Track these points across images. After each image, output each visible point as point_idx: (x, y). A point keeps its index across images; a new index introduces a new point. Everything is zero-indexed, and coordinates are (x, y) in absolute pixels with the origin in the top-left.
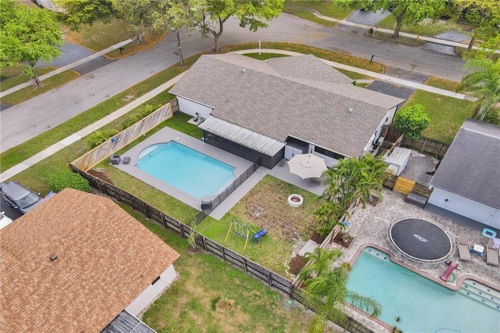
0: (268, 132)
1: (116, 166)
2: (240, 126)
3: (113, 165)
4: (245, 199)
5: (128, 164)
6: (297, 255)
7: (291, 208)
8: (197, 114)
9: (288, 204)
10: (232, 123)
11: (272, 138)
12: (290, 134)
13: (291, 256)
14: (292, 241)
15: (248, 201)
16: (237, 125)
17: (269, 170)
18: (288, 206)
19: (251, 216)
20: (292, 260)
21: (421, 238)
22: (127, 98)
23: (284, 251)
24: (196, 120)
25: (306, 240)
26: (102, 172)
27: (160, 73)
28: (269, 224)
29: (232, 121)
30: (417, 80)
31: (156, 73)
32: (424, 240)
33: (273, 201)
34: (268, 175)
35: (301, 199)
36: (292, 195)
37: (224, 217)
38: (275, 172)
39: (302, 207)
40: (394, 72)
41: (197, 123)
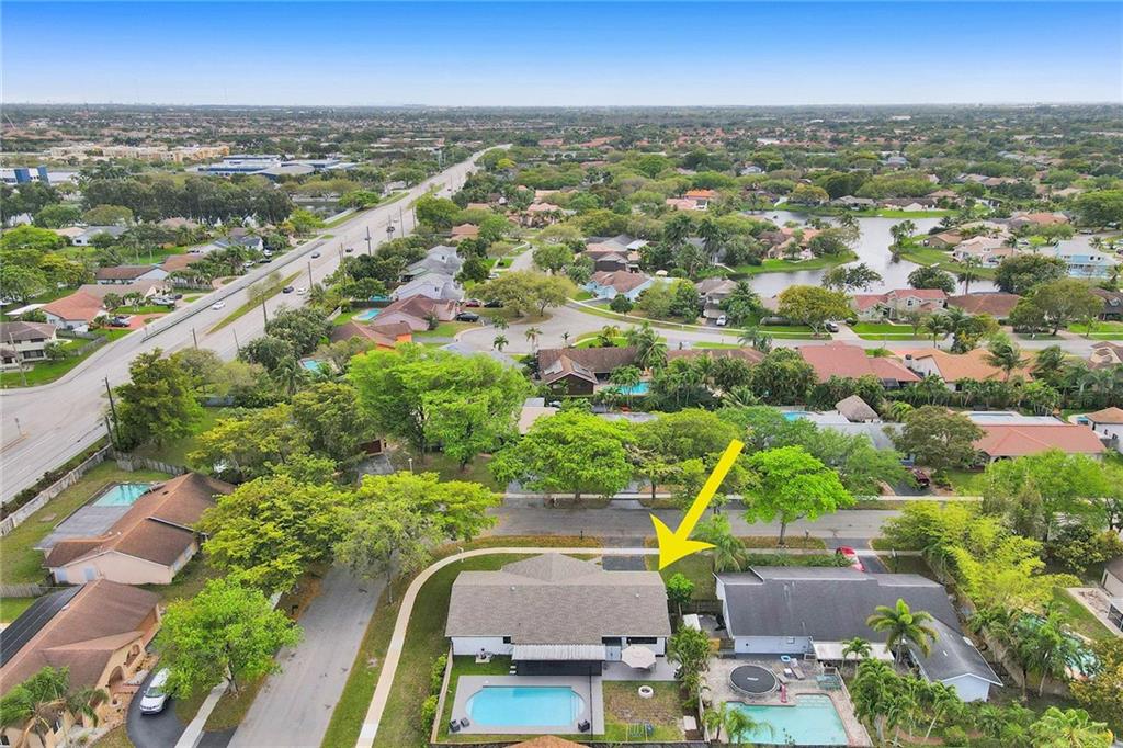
0: (582, 641)
1: (459, 732)
3: (456, 732)
5: (470, 725)
6: (686, 730)
7: (648, 699)
8: (483, 650)
9: (643, 697)
11: (590, 644)
12: (603, 635)
13: (683, 732)
14: (673, 723)
15: (611, 708)
17: (600, 677)
19: (625, 719)
22: (371, 663)
23: (675, 732)
24: (483, 658)
25: (681, 718)
28: (644, 719)
30: (637, 546)
32: (755, 679)
33: (630, 700)
34: (604, 682)
35: (649, 688)
36: (640, 689)
37: (606, 730)
38: (607, 676)
39: (655, 694)
40: (611, 542)
41: (487, 661)
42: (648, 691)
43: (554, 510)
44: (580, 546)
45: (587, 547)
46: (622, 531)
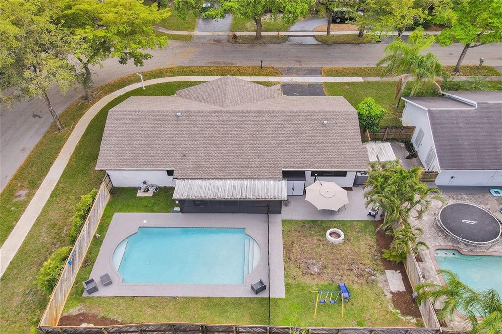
0: (259, 175)
1: (96, 294)
2: (221, 179)
3: (92, 295)
4: (288, 259)
5: (112, 283)
6: (391, 293)
7: (339, 246)
8: (145, 183)
9: (332, 243)
10: (209, 179)
11: (267, 179)
12: (283, 168)
13: (387, 297)
14: (373, 280)
15: (293, 259)
16: (217, 179)
17: (280, 215)
18: (333, 245)
19: (311, 274)
20: (393, 301)
21: (469, 221)
22: (20, 196)
23: (377, 296)
24: (147, 191)
25: (383, 273)
26: (82, 312)
27: (37, 146)
28: (336, 275)
29: (206, 177)
30: (315, 74)
31: (32, 150)
32: (474, 223)
33: (316, 247)
34: (284, 222)
35: (339, 231)
36: (329, 232)
37: (288, 291)
38: (287, 213)
39: (347, 239)
40: (289, 72)
41: (150, 194)
42: (339, 236)
43: (237, 45)
44: (259, 75)
45: (267, 75)
46: (300, 62)
